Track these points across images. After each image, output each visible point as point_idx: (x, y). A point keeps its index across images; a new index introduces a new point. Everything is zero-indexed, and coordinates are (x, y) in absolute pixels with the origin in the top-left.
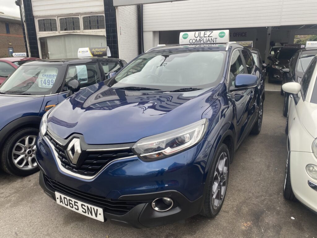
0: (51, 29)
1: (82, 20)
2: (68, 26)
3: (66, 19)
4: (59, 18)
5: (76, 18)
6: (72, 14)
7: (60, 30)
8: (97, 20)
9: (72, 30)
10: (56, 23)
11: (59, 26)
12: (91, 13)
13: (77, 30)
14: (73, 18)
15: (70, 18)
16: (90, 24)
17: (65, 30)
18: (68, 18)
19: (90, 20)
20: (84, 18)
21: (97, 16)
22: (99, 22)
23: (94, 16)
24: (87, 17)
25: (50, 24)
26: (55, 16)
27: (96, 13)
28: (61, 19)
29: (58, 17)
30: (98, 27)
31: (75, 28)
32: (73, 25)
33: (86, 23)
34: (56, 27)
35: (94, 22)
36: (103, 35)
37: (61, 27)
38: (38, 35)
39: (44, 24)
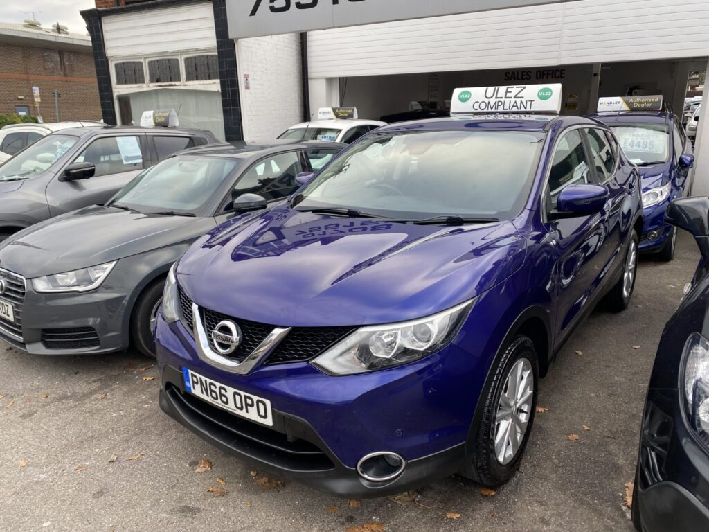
0: (136, 80)
1: (183, 62)
2: (162, 75)
3: (158, 61)
4: (148, 60)
5: (174, 60)
6: (167, 52)
7: (148, 82)
8: (208, 63)
9: (167, 81)
10: (142, 70)
11: (148, 74)
12: (197, 50)
13: (176, 81)
14: (169, 60)
15: (165, 60)
16: (196, 70)
17: (158, 81)
18: (162, 60)
19: (196, 64)
20: (186, 60)
21: (207, 56)
22: (211, 66)
23: (203, 56)
24: (191, 58)
25: (133, 72)
26: (140, 56)
27: (205, 50)
28: (150, 63)
29: (145, 58)
30: (209, 75)
31: (173, 77)
32: (170, 72)
33: (190, 68)
34: (143, 78)
35: (202, 67)
36: (216, 90)
37: (152, 76)
38: (114, 91)
39: (125, 71)
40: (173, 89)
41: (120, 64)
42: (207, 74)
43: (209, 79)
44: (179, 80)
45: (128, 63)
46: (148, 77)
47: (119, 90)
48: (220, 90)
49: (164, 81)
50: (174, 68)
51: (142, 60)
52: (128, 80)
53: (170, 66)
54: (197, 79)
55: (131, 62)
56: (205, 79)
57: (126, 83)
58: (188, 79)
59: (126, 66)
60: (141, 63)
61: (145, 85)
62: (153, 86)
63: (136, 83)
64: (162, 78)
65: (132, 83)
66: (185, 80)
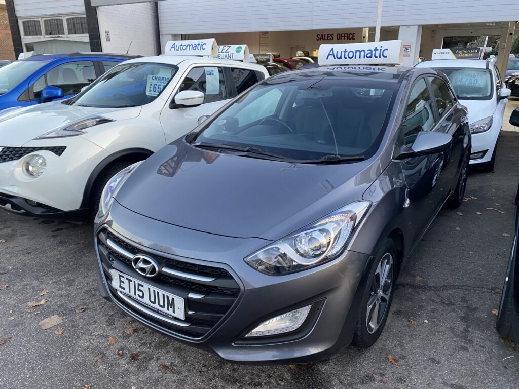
0: (36, 33)
1: (66, 22)
2: (53, 30)
3: (50, 20)
4: (43, 19)
5: (60, 20)
6: (54, 15)
7: (44, 34)
8: (81, 22)
9: (56, 34)
10: (40, 26)
11: (44, 29)
12: (73, 13)
13: (62, 34)
14: (57, 19)
15: (55, 19)
16: (74, 27)
17: (50, 34)
18: (52, 20)
19: (74, 23)
20: (68, 20)
21: (81, 18)
22: (83, 25)
23: (78, 18)
24: (70, 19)
25: (34, 27)
26: (38, 17)
27: (78, 14)
30: (83, 31)
31: (60, 31)
32: (58, 28)
33: (70, 25)
34: (41, 31)
35: (78, 25)
36: (87, 41)
37: (46, 30)
38: (23, 40)
39: (29, 27)
40: (60, 40)
41: (26, 22)
42: (81, 30)
43: (83, 33)
44: (64, 34)
45: (30, 21)
46: (44, 31)
47: (26, 40)
48: (89, 41)
49: (55, 35)
50: (60, 25)
51: (39, 19)
52: (31, 33)
53: (57, 24)
54: (75, 33)
55: (32, 21)
56: (80, 33)
57: (30, 35)
58: (70, 33)
59: (30, 23)
60: (39, 21)
61: (42, 37)
62: (48, 38)
63: (37, 35)
64: (53, 32)
65: (34, 35)
66: (67, 34)
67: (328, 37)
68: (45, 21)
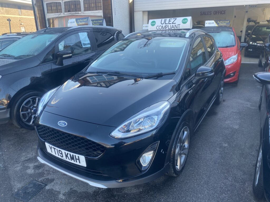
0: (57, 10)
1: (83, 2)
2: (71, 8)
3: (69, 2)
7: (64, 12)
8: (96, 2)
9: (74, 12)
10: (61, 6)
13: (78, 11)
14: (75, 1)
16: (89, 6)
17: (69, 11)
18: (71, 1)
25: (56, 7)
29: (63, 0)
31: (77, 9)
32: (75, 7)
33: (86, 5)
34: (61, 9)
35: (93, 4)
36: (100, 15)
37: (65, 9)
38: (46, 16)
39: (51, 7)
40: (77, 15)
41: (49, 3)
42: (95, 8)
43: (96, 10)
44: (80, 11)
45: (53, 3)
46: (64, 9)
47: (49, 16)
48: (102, 15)
49: (72, 12)
50: (78, 5)
51: (61, 1)
52: (53, 11)
53: (75, 4)
54: (90, 10)
55: (54, 3)
56: (94, 10)
57: (52, 13)
58: (85, 10)
59: (52, 4)
60: (60, 3)
61: (62, 14)
62: (67, 14)
63: (58, 13)
64: (71, 10)
65: (56, 13)
66: (83, 11)
67: (208, 13)
68: (65, 2)
